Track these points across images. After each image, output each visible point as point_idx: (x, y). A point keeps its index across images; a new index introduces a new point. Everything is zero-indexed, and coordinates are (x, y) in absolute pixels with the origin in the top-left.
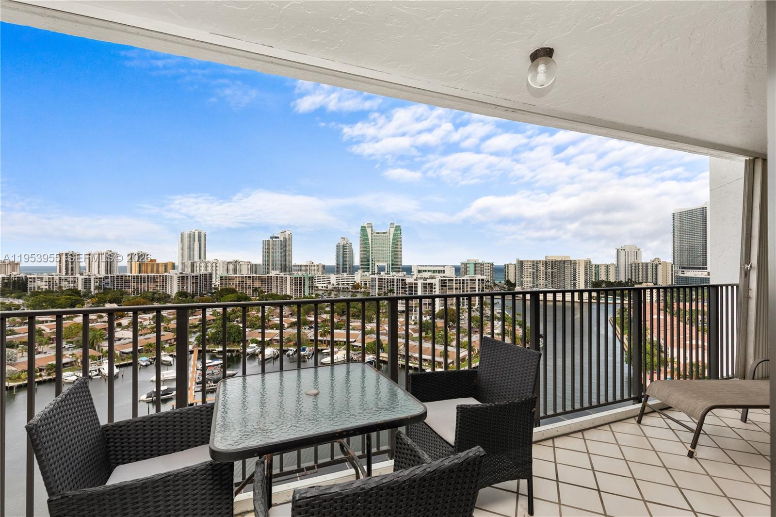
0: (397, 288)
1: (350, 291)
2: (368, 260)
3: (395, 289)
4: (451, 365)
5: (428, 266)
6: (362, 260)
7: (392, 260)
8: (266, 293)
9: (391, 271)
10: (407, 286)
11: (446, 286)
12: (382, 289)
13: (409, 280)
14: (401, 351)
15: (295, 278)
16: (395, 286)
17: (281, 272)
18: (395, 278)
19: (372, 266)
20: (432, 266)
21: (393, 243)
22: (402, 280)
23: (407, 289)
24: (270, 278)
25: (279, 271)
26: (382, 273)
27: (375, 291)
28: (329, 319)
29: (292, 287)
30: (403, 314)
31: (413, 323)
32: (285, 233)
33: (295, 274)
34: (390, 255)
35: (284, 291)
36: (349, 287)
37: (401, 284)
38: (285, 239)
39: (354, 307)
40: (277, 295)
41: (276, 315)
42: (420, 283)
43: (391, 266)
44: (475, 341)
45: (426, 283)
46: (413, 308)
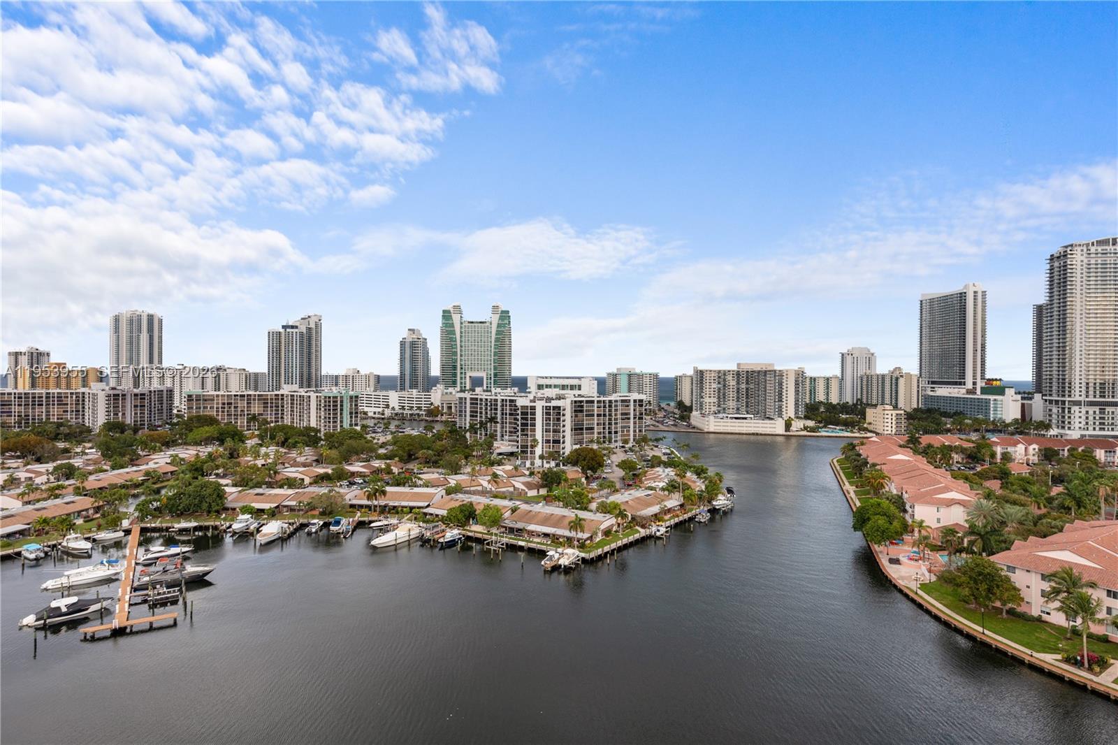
0: (503, 414)
1: (422, 420)
2: (455, 368)
3: (499, 416)
4: (589, 542)
5: (555, 377)
6: (443, 367)
7: (495, 368)
8: (272, 425)
9: (492, 385)
10: (519, 412)
11: (582, 411)
12: (477, 416)
13: (522, 402)
14: (506, 521)
15: (325, 397)
16: (499, 412)
17: (301, 387)
18: (499, 398)
19: (461, 378)
20: (560, 378)
21: (497, 340)
22: (511, 401)
23: (519, 417)
24: (280, 397)
25: (297, 386)
26: (478, 390)
27: (465, 420)
28: (384, 469)
29: (320, 413)
30: (511, 458)
31: (527, 473)
32: (309, 319)
33: (326, 391)
34: (491, 360)
35: (305, 420)
36: (421, 413)
37: (508, 407)
38: (309, 329)
39: (428, 448)
40: (292, 427)
41: (288, 463)
42: (539, 406)
43: (493, 379)
44: (627, 502)
45: (550, 407)
46: (527, 448)
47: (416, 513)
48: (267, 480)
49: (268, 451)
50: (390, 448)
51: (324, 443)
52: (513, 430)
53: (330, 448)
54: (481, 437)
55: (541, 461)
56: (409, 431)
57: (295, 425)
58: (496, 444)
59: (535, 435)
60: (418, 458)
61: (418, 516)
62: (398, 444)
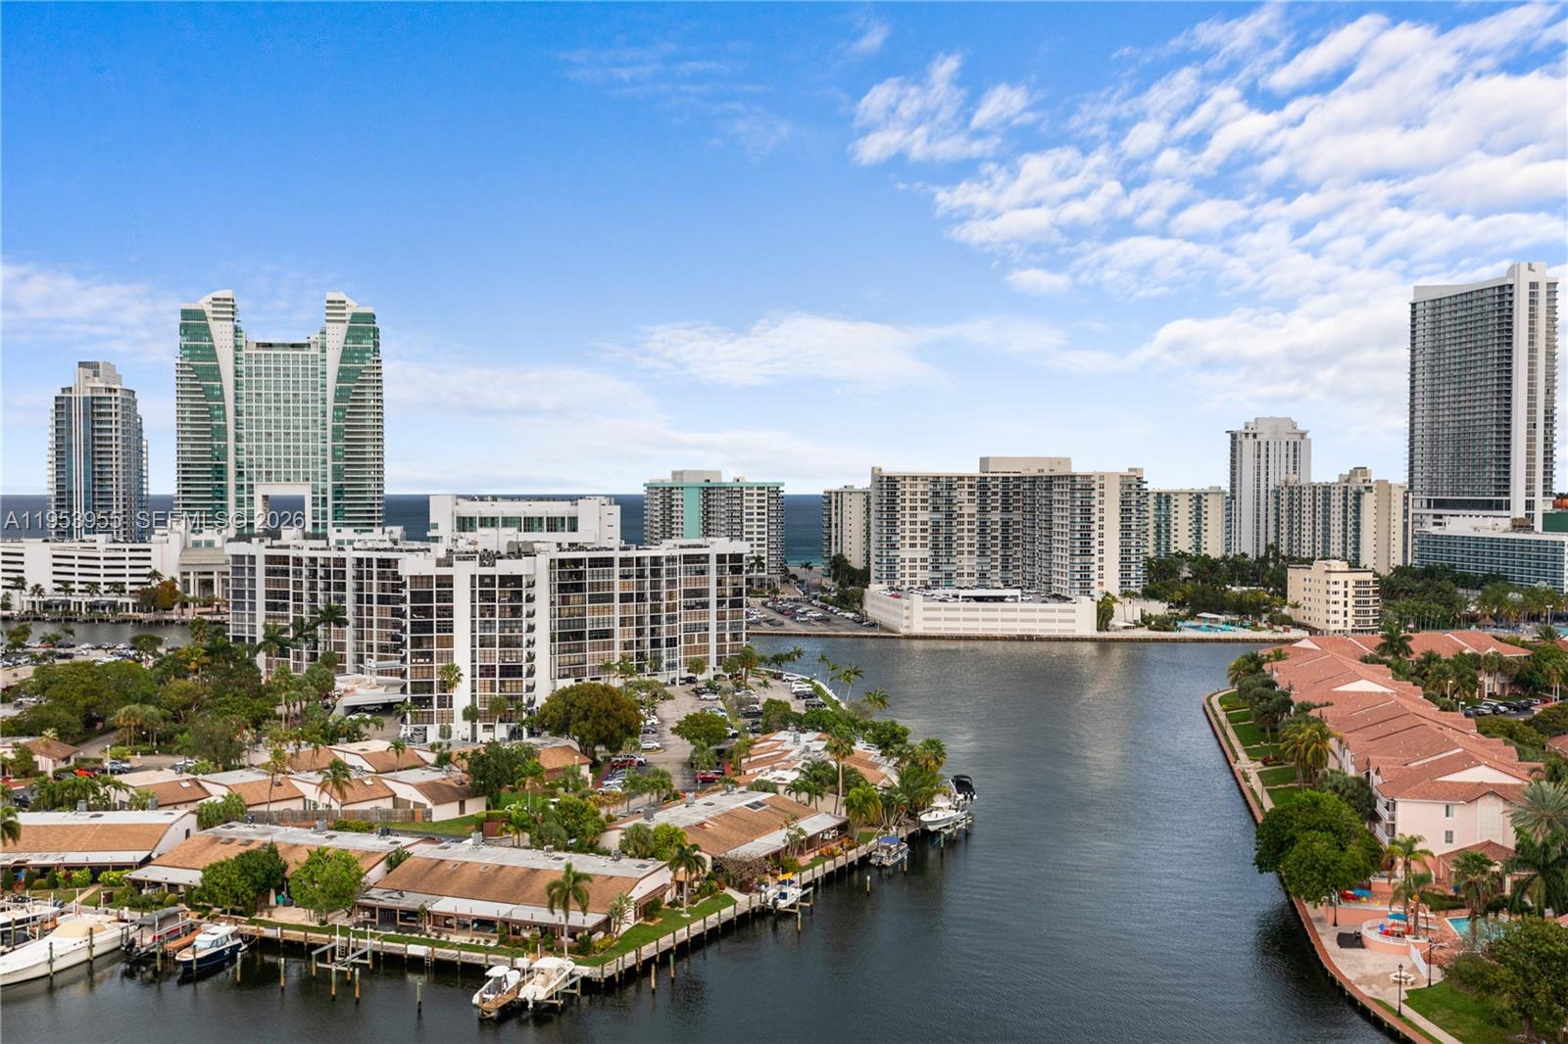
0: (360, 599)
1: (125, 621)
2: (220, 472)
3: (350, 604)
4: (601, 935)
5: (505, 498)
6: (185, 471)
7: (337, 473)
9: (330, 521)
10: (406, 593)
11: (579, 588)
12: (285, 607)
13: (413, 565)
14: (373, 893)
16: (350, 595)
18: (350, 555)
19: (239, 502)
20: (520, 498)
21: (341, 395)
22: (383, 563)
23: (407, 607)
26: (289, 535)
27: (253, 617)
28: (12, 763)
30: (387, 720)
31: (431, 758)
34: (324, 450)
36: (120, 600)
37: (375, 581)
39: (145, 700)
42: (463, 574)
43: (330, 502)
44: (701, 825)
45: (493, 577)
46: (430, 691)
47: (112, 884)
50: (30, 701)
52: (389, 642)
54: (299, 664)
55: (468, 724)
56: (83, 653)
58: (341, 683)
59: (450, 655)
60: (114, 729)
61: (117, 892)
62: (54, 690)
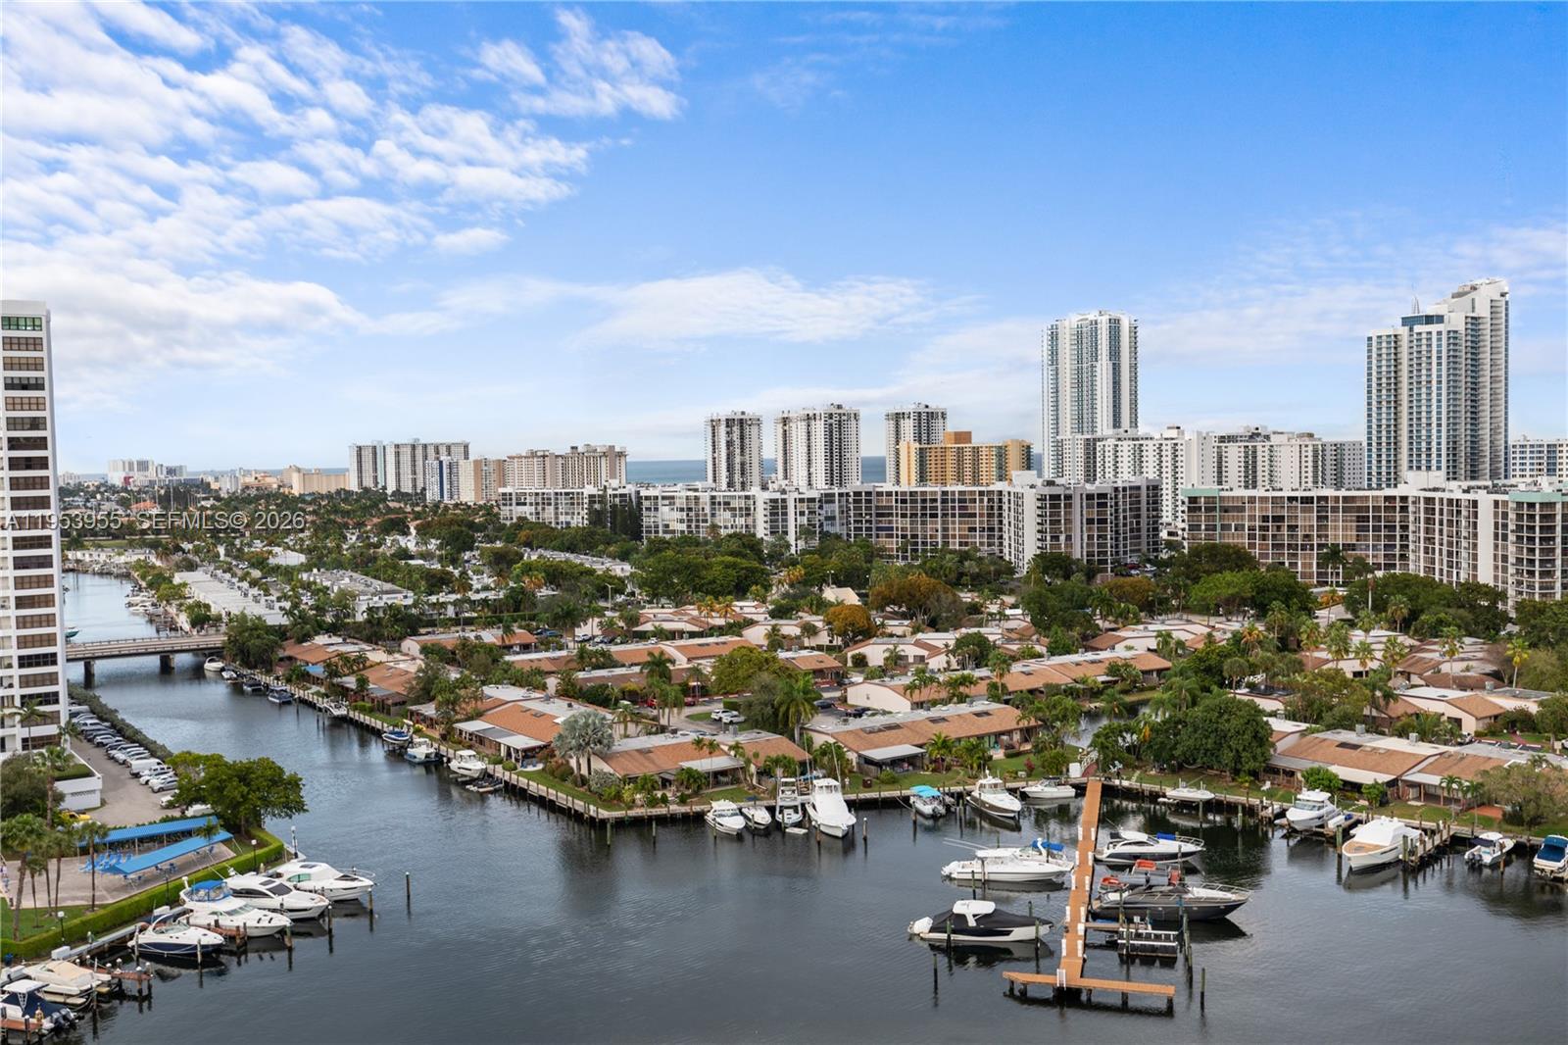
8: (1379, 574)
15: (1520, 505)
17: (1452, 476)
24: (1398, 504)
25: (1443, 473)
29: (1505, 548)
32: (1473, 295)
33: (1522, 487)
35: (1464, 565)
38: (1474, 322)
40: (1428, 583)
41: (1420, 676)
48: (1366, 712)
49: (1369, 640)
51: (1516, 629)
53: (1533, 645)
57: (1437, 577)
